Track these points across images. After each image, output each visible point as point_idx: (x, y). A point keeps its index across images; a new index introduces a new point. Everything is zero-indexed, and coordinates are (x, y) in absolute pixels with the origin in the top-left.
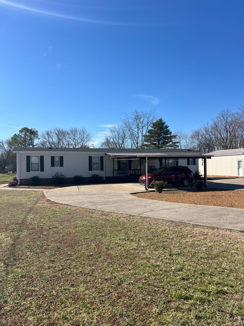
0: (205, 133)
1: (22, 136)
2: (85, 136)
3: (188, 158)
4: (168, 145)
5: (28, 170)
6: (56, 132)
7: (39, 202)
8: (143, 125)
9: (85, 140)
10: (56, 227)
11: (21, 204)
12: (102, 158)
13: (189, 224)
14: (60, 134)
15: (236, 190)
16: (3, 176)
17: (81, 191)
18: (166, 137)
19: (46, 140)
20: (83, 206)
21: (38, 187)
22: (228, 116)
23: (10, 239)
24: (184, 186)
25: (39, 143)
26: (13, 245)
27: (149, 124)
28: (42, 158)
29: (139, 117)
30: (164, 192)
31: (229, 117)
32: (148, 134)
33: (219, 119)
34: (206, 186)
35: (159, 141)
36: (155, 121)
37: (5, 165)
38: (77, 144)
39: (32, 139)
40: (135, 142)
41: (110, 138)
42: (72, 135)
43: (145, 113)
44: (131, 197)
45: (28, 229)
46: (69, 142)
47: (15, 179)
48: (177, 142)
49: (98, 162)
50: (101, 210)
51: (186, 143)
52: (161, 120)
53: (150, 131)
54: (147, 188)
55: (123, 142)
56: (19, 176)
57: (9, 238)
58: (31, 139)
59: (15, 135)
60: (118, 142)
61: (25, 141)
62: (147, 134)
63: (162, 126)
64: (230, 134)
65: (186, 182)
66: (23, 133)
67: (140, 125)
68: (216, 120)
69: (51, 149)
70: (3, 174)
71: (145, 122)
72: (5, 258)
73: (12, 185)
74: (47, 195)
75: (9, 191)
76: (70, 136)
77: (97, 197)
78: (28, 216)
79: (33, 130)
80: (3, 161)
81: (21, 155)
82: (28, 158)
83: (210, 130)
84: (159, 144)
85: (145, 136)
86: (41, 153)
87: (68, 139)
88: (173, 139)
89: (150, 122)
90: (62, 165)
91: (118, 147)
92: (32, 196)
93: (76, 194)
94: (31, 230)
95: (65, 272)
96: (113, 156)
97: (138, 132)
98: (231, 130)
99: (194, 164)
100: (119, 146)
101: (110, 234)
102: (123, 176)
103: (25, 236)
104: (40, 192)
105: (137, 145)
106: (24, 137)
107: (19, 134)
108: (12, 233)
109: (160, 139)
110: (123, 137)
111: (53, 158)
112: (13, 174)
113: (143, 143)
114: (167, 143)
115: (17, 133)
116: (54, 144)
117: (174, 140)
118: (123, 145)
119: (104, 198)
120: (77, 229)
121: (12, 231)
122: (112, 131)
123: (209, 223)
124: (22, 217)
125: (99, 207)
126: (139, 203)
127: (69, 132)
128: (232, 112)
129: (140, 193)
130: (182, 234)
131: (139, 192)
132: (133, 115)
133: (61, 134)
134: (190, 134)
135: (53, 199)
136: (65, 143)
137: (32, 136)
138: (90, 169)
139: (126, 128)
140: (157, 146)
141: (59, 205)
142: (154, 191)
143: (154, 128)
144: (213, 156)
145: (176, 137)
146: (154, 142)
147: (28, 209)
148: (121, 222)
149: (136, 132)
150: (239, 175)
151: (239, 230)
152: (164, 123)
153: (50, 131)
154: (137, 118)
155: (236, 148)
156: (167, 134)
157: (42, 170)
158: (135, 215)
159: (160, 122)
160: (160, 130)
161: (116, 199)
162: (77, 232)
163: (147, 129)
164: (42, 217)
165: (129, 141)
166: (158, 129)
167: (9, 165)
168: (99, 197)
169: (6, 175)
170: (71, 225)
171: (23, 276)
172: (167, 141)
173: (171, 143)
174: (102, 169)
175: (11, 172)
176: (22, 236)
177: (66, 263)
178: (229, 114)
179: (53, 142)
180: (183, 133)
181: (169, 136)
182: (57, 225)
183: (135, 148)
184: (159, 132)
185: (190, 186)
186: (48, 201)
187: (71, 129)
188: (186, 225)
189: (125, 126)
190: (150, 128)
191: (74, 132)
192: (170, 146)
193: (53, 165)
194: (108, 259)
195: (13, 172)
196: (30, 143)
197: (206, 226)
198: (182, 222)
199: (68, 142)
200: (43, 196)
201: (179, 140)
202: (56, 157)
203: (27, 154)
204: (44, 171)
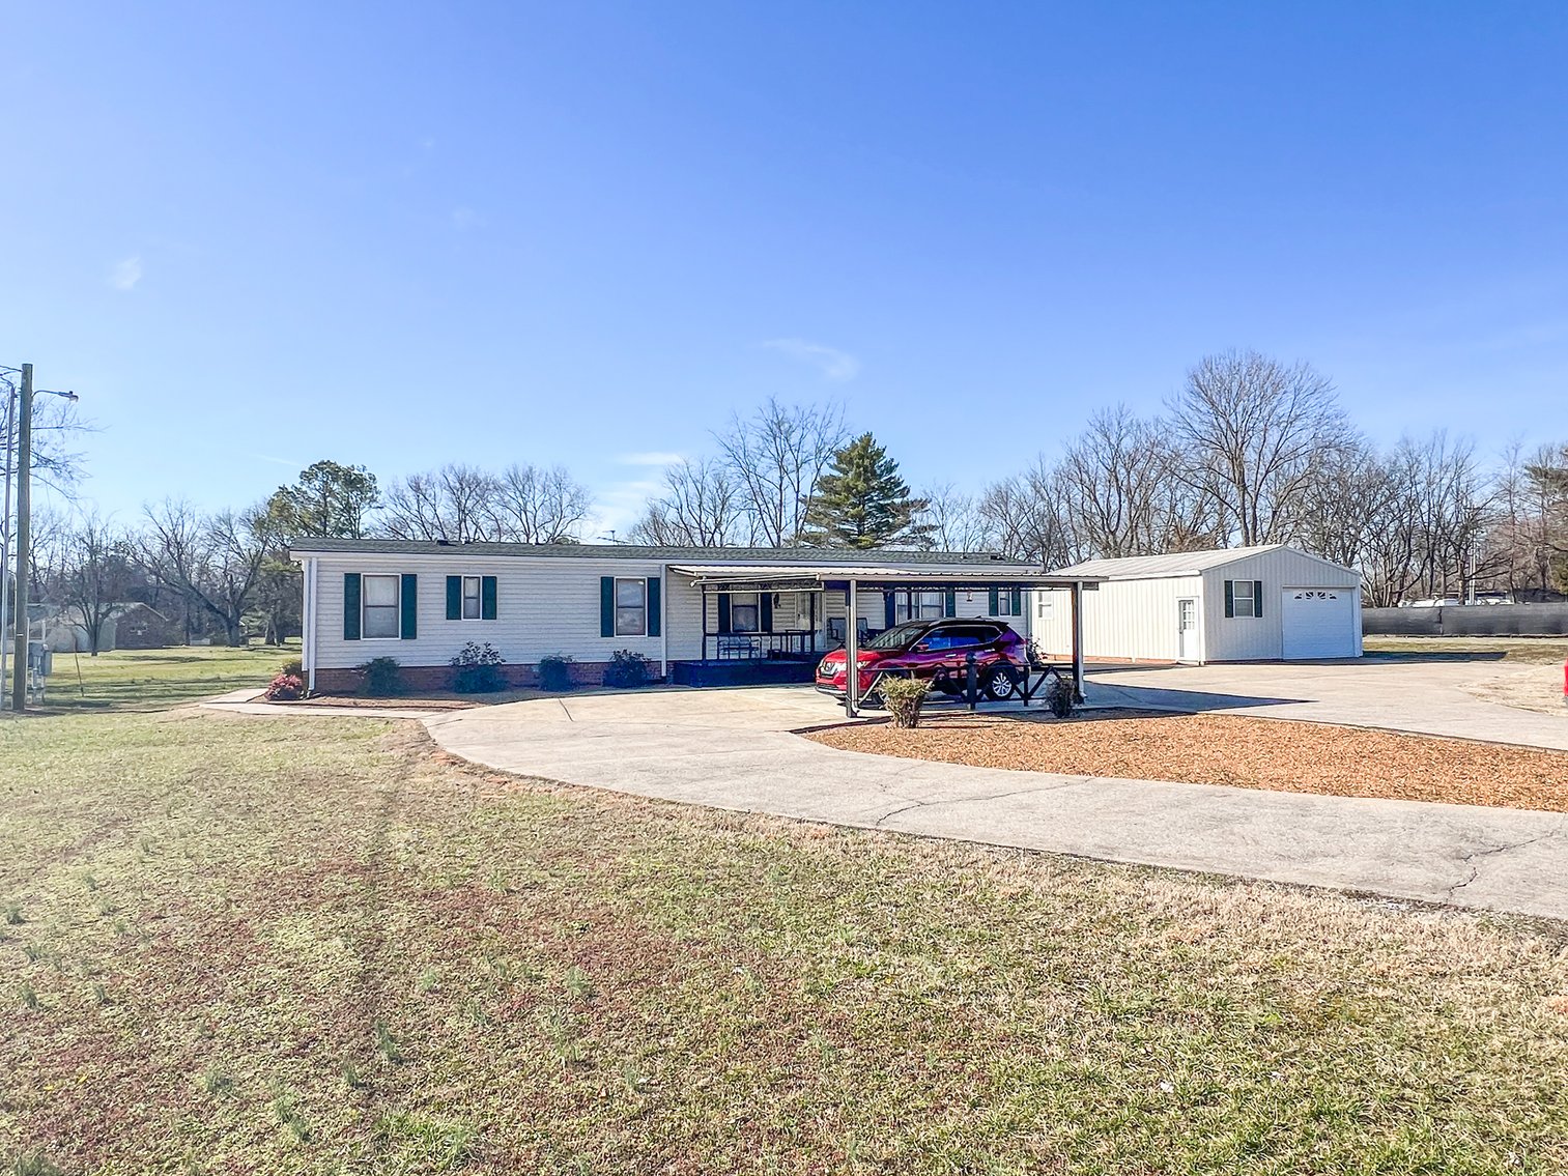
0: (1030, 491)
1: (313, 496)
2: (566, 499)
3: (993, 587)
4: (895, 536)
5: (352, 631)
6: (452, 478)
7: (418, 766)
8: (800, 458)
9: (565, 513)
10: (534, 886)
11: (346, 778)
12: (654, 585)
13: (1113, 862)
14: (467, 489)
15: (1201, 716)
16: (230, 656)
17: (583, 721)
18: (888, 505)
19: (407, 514)
20: (614, 787)
21: (394, 702)
22: (1124, 431)
23: (341, 945)
24: (993, 697)
25: (378, 525)
26: (363, 979)
27: (823, 455)
28: (409, 583)
29: (787, 425)
30: (924, 724)
31: (1125, 435)
32: (817, 493)
33: (1090, 442)
34: (1080, 700)
35: (860, 519)
36: (846, 443)
37: (237, 611)
38: (532, 529)
39: (350, 508)
40: (769, 523)
41: (666, 506)
42: (512, 495)
43: (807, 412)
44: (801, 744)
45: (409, 896)
46: (502, 520)
47: (294, 669)
48: (932, 528)
49: (638, 601)
50: (702, 802)
51: (964, 530)
52: (867, 440)
53: (825, 484)
54: (855, 710)
55: (718, 526)
56: (312, 655)
57: (338, 942)
58: (348, 508)
59: (283, 489)
60: (700, 525)
61: (323, 516)
62: (814, 494)
63: (872, 465)
64: (1131, 501)
65: (1001, 685)
66: (317, 484)
67: (789, 455)
68: (1077, 446)
69: (445, 548)
70: (229, 648)
71: (809, 446)
72: (345, 1050)
73: (285, 693)
74: (444, 738)
75: (273, 722)
76: (507, 498)
77: (661, 746)
78: (387, 831)
79: (356, 472)
80: (233, 593)
81: (323, 568)
82: (353, 582)
83: (1050, 482)
84: (861, 533)
85: (808, 501)
86: (404, 563)
87: (498, 511)
88: (914, 516)
89: (827, 448)
90: (489, 610)
91: (699, 543)
92: (376, 739)
93: (564, 731)
94: (426, 902)
95: (667, 1125)
96: (701, 578)
97: (781, 486)
98: (1133, 483)
99: (1017, 612)
100: (703, 540)
101: (793, 918)
102: (742, 657)
103: (409, 929)
104: (407, 725)
105: (779, 537)
106: (318, 501)
107: (299, 486)
108: (341, 918)
109: (867, 515)
110: (719, 502)
111: (454, 584)
112: (269, 646)
113: (802, 529)
114: (892, 528)
115: (292, 481)
116: (441, 527)
117: (919, 518)
118: (717, 537)
119: (693, 752)
120: (633, 892)
121: (341, 908)
122: (675, 480)
123: (1194, 858)
124: (362, 835)
125: (688, 789)
126: (849, 773)
127: (503, 482)
128: (1135, 418)
129: (832, 731)
130: (1109, 912)
131: (826, 723)
132: (759, 418)
133: (469, 489)
134: (978, 496)
135: (474, 755)
136: (487, 525)
137: (354, 497)
138: (608, 629)
139: (733, 470)
140: (852, 542)
141: (507, 779)
142: (886, 719)
143: (841, 470)
144: (1106, 579)
145: (929, 506)
146: (842, 527)
147: (378, 802)
148: (813, 856)
149: (772, 486)
150: (1182, 655)
151: (1342, 887)
152: (879, 454)
153: (425, 478)
154: (778, 430)
155: (1150, 552)
156: (890, 494)
157: (409, 631)
158: (859, 825)
159: (865, 449)
160: (866, 480)
161: (744, 754)
162: (637, 907)
163: (815, 474)
164: (454, 836)
165: (743, 518)
166: (858, 475)
167: (255, 610)
168: (670, 746)
169: (240, 652)
170: (598, 873)
171: (468, 1156)
172: (891, 520)
173: (906, 530)
174: (654, 630)
175: (263, 641)
176: (394, 929)
177: (653, 1074)
178: (1126, 422)
179: (436, 519)
180: (953, 494)
181: (898, 501)
182: (537, 875)
183: (769, 546)
184: (861, 485)
185: (985, 701)
186: (454, 761)
187: (511, 471)
188: (1102, 866)
189: (731, 459)
190: (826, 471)
191: (522, 482)
192: (904, 540)
193: (453, 611)
194: (843, 1047)
195: (270, 642)
196: (344, 524)
197: (1187, 872)
198: (1076, 856)
199: (495, 519)
200: (424, 738)
201: (939, 518)
202: (465, 577)
203: (349, 564)
204: (415, 638)
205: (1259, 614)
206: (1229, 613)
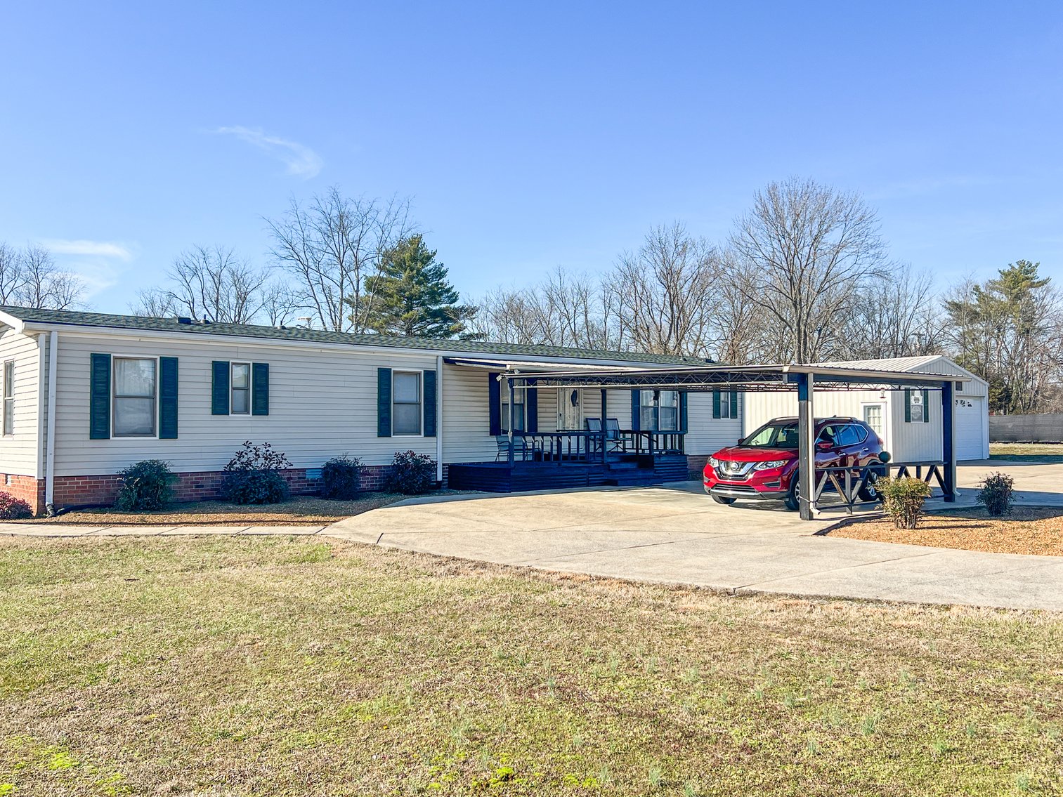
5: (99, 429)
12: (430, 376)
28: (169, 369)
49: (414, 397)
52: (416, 240)
54: (814, 512)
56: (50, 458)
63: (424, 267)
82: (101, 365)
90: (261, 405)
97: (341, 284)
99: (734, 415)
109: (419, 319)
111: (221, 371)
138: (385, 429)
152: (429, 257)
157: (169, 429)
159: (416, 250)
174: (431, 431)
193: (220, 405)
202: (233, 364)
203: (95, 342)
204: (176, 437)
205: (926, 420)
206: (908, 419)
